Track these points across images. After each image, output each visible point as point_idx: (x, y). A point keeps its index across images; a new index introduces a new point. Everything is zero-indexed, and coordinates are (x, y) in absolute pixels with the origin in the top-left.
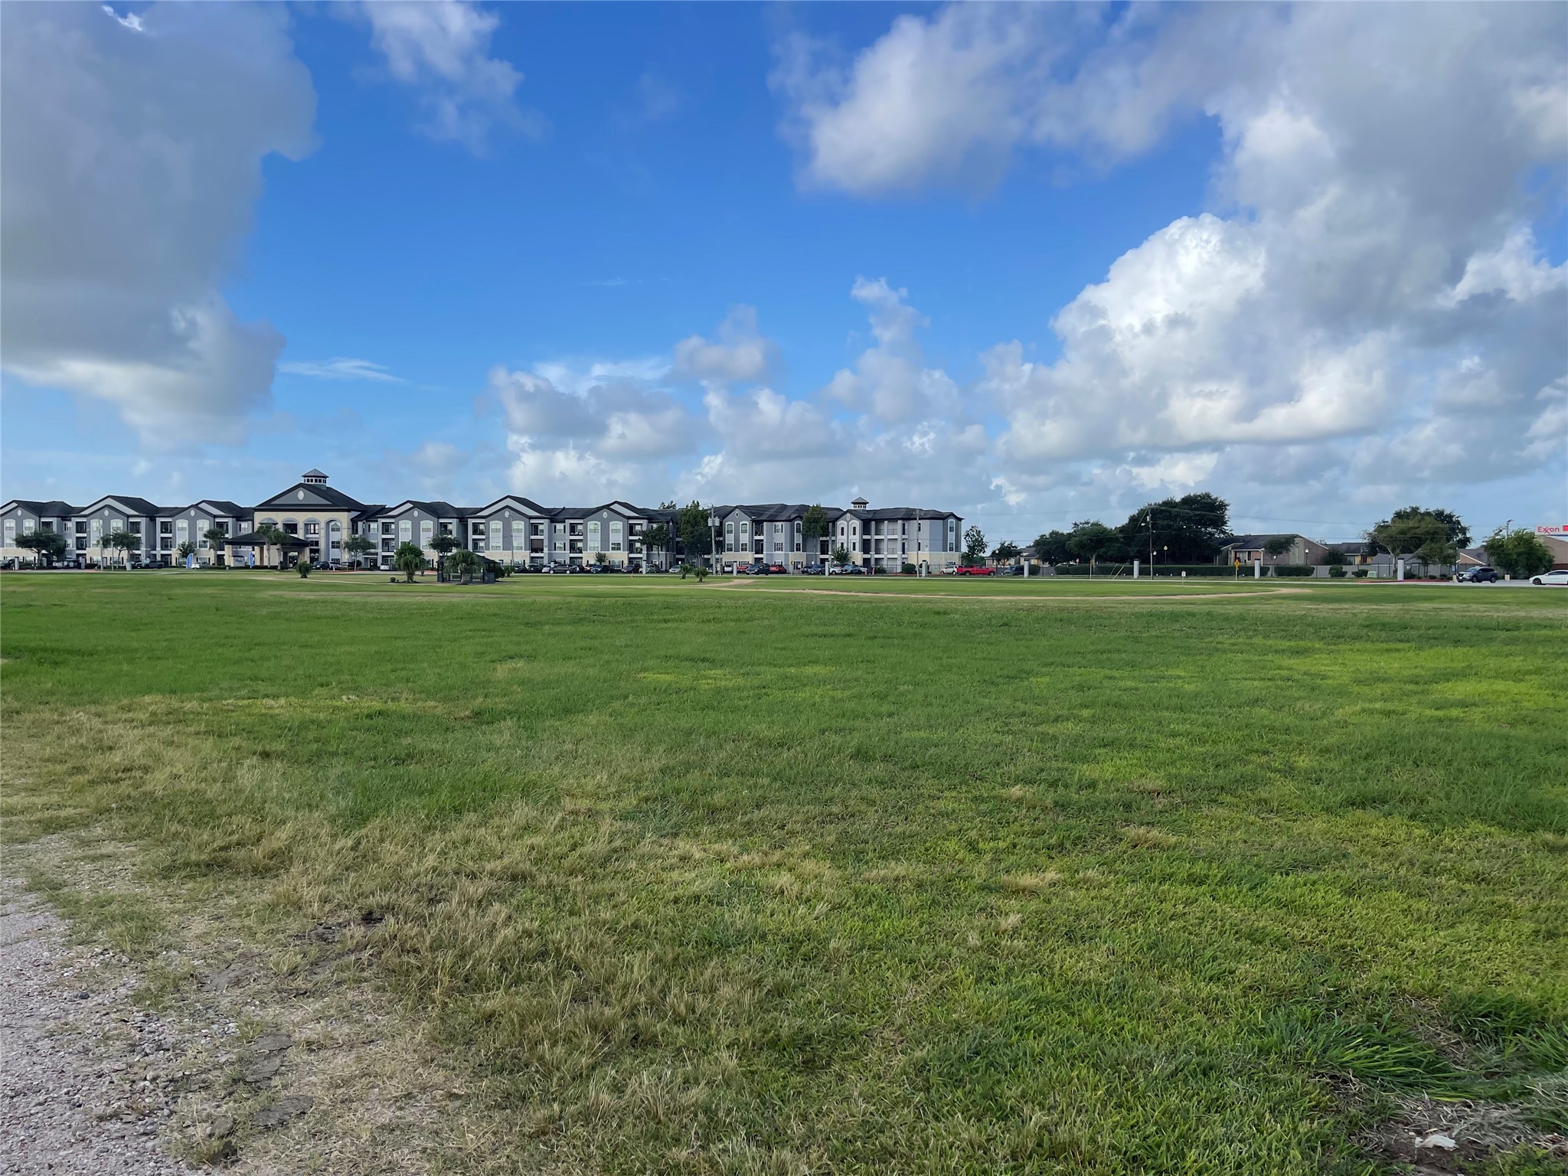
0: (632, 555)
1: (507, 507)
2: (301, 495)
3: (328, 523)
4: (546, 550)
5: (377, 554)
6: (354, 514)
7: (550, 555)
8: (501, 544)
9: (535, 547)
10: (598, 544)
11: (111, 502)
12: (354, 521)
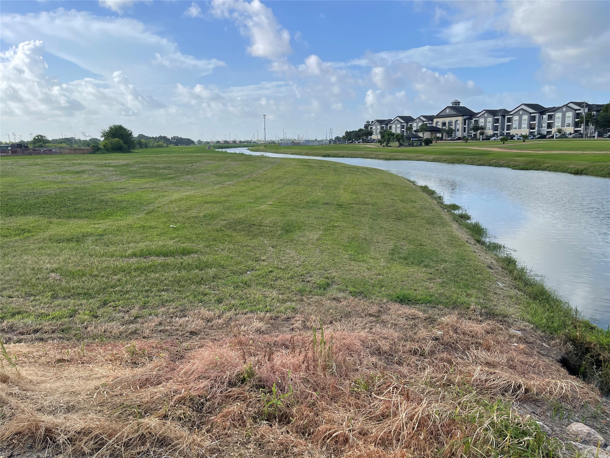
0: (576, 129)
1: (522, 109)
2: (448, 111)
3: (456, 121)
4: (536, 128)
5: (471, 133)
7: (538, 131)
8: (517, 127)
9: (531, 127)
10: (560, 124)
11: (398, 118)
12: (465, 120)
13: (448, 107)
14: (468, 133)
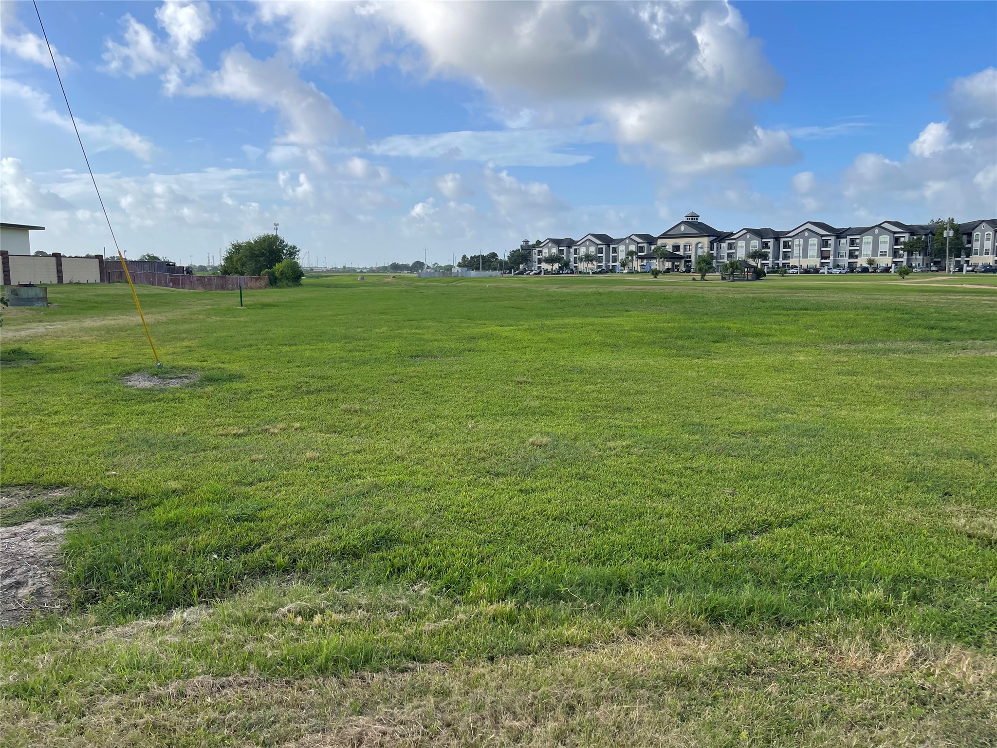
0: (895, 260)
1: (807, 229)
2: (682, 228)
3: (697, 244)
4: (832, 258)
6: (712, 238)
7: (835, 261)
8: (801, 255)
9: (824, 256)
10: (870, 253)
12: (712, 243)
13: (682, 222)
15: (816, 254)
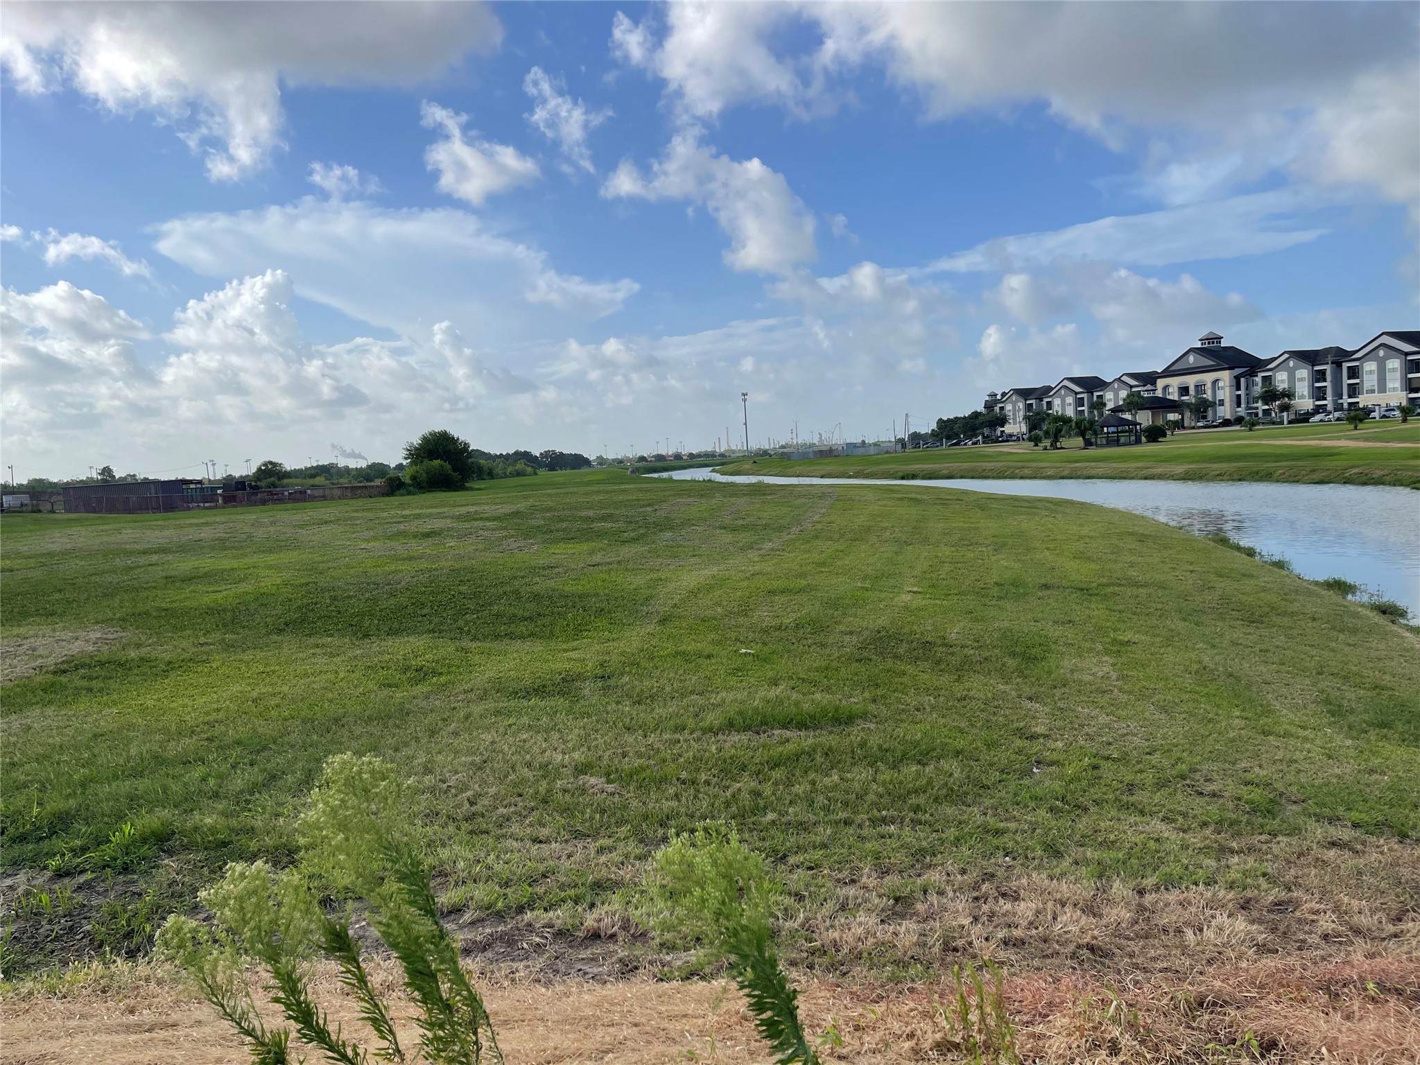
1: (1382, 345)
2: (1191, 359)
3: (1214, 383)
5: (1257, 408)
6: (1238, 371)
8: (1376, 388)
11: (1066, 383)
12: (1237, 378)
13: (1191, 350)
14: (1248, 408)
15: (1397, 384)
